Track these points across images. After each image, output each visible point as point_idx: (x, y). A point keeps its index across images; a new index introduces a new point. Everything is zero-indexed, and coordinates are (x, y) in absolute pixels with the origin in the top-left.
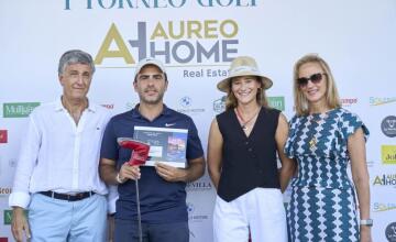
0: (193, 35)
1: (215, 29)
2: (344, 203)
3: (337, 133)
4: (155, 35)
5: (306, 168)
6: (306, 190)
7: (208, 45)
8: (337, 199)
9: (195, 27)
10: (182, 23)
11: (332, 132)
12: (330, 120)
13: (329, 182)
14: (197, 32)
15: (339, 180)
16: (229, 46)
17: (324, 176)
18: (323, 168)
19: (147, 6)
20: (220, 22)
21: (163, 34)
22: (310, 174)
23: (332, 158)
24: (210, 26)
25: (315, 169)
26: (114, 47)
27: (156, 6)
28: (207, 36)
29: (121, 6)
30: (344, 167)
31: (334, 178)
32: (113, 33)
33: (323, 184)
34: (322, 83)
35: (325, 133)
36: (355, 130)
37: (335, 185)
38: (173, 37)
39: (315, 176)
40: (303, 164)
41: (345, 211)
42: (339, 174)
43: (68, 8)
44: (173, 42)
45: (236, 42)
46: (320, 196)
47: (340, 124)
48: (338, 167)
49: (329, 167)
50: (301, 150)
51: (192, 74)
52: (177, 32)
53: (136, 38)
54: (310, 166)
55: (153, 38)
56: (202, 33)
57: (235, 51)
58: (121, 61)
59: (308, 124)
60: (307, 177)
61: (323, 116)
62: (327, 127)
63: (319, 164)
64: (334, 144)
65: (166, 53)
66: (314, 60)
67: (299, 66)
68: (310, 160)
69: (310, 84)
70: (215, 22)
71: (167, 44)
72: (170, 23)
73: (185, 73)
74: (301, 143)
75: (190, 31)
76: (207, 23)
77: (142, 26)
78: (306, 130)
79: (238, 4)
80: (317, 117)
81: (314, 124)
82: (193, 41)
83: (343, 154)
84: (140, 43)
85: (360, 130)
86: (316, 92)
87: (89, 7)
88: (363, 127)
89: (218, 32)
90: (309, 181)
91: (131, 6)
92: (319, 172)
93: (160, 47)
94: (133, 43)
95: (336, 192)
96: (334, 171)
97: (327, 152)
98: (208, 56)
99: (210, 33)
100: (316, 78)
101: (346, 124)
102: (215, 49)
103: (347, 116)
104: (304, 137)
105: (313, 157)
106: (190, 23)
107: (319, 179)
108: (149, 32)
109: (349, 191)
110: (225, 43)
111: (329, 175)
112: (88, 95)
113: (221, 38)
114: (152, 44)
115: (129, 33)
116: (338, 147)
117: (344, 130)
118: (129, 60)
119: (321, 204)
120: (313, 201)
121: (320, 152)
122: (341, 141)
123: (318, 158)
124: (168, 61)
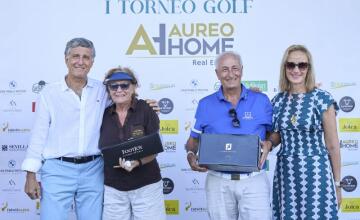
0: (200, 34)
1: (217, 30)
2: (323, 167)
3: (315, 110)
4: (172, 33)
5: (289, 140)
6: (290, 159)
7: (211, 41)
8: (317, 164)
9: (201, 28)
10: (192, 25)
11: (310, 109)
12: (307, 100)
13: (310, 151)
14: (203, 32)
15: (318, 148)
16: (227, 43)
17: (305, 146)
18: (304, 140)
19: (167, 12)
20: (220, 25)
21: (178, 33)
22: (293, 145)
24: (213, 27)
25: (297, 141)
26: (141, 42)
27: (173, 12)
28: (211, 35)
29: (147, 12)
30: (320, 137)
31: (314, 147)
32: (141, 32)
33: (305, 153)
35: (305, 110)
36: (328, 106)
37: (315, 153)
38: (186, 35)
39: (297, 147)
40: (286, 137)
42: (317, 143)
43: (108, 12)
44: (185, 39)
45: (232, 40)
46: (303, 163)
47: (316, 102)
48: (316, 137)
49: (309, 139)
51: (199, 63)
52: (188, 32)
53: (158, 36)
54: (293, 139)
55: (170, 35)
56: (207, 32)
57: (231, 46)
59: (289, 103)
60: (290, 148)
61: (301, 96)
62: (306, 105)
63: (300, 137)
64: (313, 120)
65: (180, 47)
68: (292, 133)
70: (217, 24)
71: (181, 40)
72: (184, 25)
73: (194, 62)
74: (285, 119)
75: (198, 31)
76: (211, 25)
77: (162, 27)
78: (288, 108)
79: (234, 11)
80: (296, 97)
81: (294, 104)
82: (200, 38)
83: (320, 127)
84: (161, 39)
85: (332, 106)
87: (124, 12)
88: (335, 104)
89: (219, 32)
90: (293, 151)
91: (155, 12)
92: (301, 143)
93: (176, 42)
94: (156, 39)
96: (313, 141)
97: (308, 127)
98: (211, 49)
99: (213, 33)
101: (320, 102)
102: (217, 44)
103: (321, 95)
104: (287, 114)
105: (295, 131)
106: (198, 25)
107: (301, 149)
109: (326, 157)
110: (224, 40)
111: (309, 145)
113: (221, 36)
114: (170, 41)
116: (316, 122)
117: (320, 107)
118: (153, 52)
119: (303, 170)
121: (302, 127)
122: (319, 117)
123: (299, 132)
124: (181, 53)
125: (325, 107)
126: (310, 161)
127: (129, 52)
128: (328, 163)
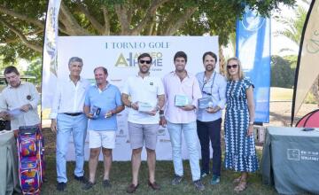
1: (155, 55)
2: (245, 115)
3: (242, 88)
4: (135, 57)
6: (230, 111)
8: (242, 114)
11: (240, 88)
12: (239, 83)
13: (239, 107)
16: (159, 61)
17: (237, 106)
18: (236, 102)
23: (240, 98)
25: (233, 103)
26: (121, 61)
31: (241, 106)
32: (122, 56)
33: (237, 108)
34: (237, 69)
35: (237, 88)
36: (249, 87)
39: (233, 105)
41: (245, 118)
45: (161, 60)
46: (236, 113)
48: (242, 101)
53: (129, 58)
57: (161, 63)
58: (124, 66)
62: (238, 86)
69: (232, 68)
70: (155, 53)
76: (152, 53)
77: (131, 54)
80: (234, 82)
81: (233, 85)
83: (244, 97)
84: (130, 60)
85: (251, 87)
86: (234, 71)
88: (252, 85)
90: (231, 107)
91: (127, 48)
92: (235, 104)
94: (128, 60)
95: (242, 111)
96: (241, 103)
97: (238, 96)
100: (235, 66)
101: (245, 84)
102: (155, 62)
103: (246, 81)
105: (232, 98)
108: (133, 56)
109: (247, 110)
111: (239, 105)
113: (157, 58)
114: (134, 60)
115: (127, 56)
116: (242, 94)
117: (245, 87)
118: (127, 65)
119: (236, 116)
120: (233, 115)
121: (235, 96)
122: (243, 92)
125: (247, 87)
126: (239, 112)
127: (116, 65)
128: (248, 113)
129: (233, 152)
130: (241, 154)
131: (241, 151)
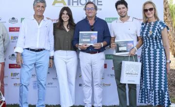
2: (161, 54)
3: (158, 29)
5: (147, 42)
6: (147, 50)
8: (158, 53)
11: (156, 29)
12: (155, 25)
13: (155, 47)
15: (159, 46)
18: (153, 42)
22: (148, 44)
23: (156, 38)
25: (150, 42)
30: (160, 41)
31: (157, 45)
33: (153, 48)
34: (153, 11)
35: (154, 30)
36: (164, 28)
37: (158, 48)
39: (150, 45)
40: (145, 40)
42: (159, 44)
46: (152, 52)
48: (158, 41)
49: (155, 42)
50: (144, 35)
54: (148, 41)
59: (147, 26)
60: (147, 45)
61: (152, 23)
63: (151, 41)
64: (157, 33)
66: (150, 3)
67: (145, 5)
68: (148, 39)
69: (149, 12)
74: (145, 33)
78: (147, 28)
80: (150, 23)
81: (149, 26)
83: (160, 37)
85: (166, 28)
88: (167, 27)
90: (148, 46)
92: (151, 43)
95: (158, 50)
97: (154, 36)
100: (151, 9)
101: (160, 26)
103: (161, 23)
104: (146, 30)
105: (149, 38)
107: (152, 46)
109: (163, 50)
111: (155, 44)
112: (43, 15)
116: (158, 34)
117: (160, 28)
120: (149, 54)
122: (159, 32)
123: (151, 39)
124: (78, 5)
125: (162, 28)
126: (155, 51)
128: (163, 52)
129: (149, 88)
130: (157, 89)
131: (157, 86)
